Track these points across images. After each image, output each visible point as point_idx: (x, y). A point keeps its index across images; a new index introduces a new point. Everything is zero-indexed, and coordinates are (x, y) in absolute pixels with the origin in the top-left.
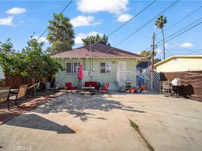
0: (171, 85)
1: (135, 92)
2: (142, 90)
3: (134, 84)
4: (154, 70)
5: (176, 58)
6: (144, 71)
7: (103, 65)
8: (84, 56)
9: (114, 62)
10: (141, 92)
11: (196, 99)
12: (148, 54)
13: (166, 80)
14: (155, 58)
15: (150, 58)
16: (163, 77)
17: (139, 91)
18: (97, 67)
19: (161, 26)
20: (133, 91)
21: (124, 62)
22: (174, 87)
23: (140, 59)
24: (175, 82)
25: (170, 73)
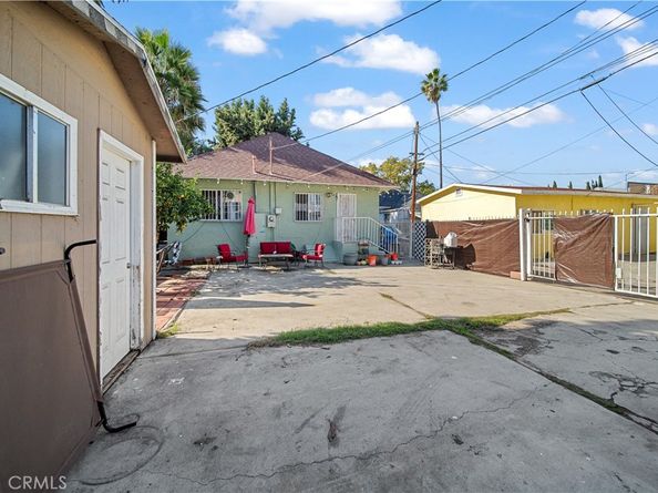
0: (442, 245)
1: (379, 263)
2: (392, 258)
3: (374, 248)
4: (417, 215)
5: (458, 189)
6: (394, 214)
7: (302, 199)
8: (254, 176)
9: (328, 194)
10: (389, 264)
11: (484, 270)
12: (403, 168)
13: (436, 237)
14: (420, 179)
15: (407, 180)
16: (431, 230)
17: (386, 260)
18: (287, 206)
19: (435, 98)
20: (374, 262)
21: (353, 196)
22: (447, 249)
23: (386, 189)
24: (448, 241)
25: (443, 223)
